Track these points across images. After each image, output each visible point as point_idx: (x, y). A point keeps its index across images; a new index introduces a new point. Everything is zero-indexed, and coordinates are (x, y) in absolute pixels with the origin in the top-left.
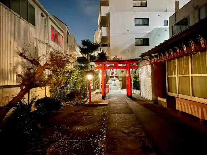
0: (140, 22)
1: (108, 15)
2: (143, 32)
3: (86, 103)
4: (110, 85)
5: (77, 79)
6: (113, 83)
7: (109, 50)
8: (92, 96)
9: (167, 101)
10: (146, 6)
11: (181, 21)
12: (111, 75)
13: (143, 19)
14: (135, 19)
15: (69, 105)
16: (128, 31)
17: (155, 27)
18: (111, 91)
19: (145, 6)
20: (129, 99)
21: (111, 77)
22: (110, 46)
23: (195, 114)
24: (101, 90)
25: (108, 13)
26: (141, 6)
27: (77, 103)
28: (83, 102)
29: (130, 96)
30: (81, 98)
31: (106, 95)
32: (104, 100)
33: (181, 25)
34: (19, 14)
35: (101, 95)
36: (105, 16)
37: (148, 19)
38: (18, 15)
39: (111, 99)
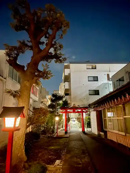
0: (92, 79)
1: (70, 74)
2: (94, 86)
3: (55, 136)
4: (70, 125)
5: (48, 120)
6: (73, 123)
7: (70, 98)
8: (58, 132)
9: (104, 134)
10: (96, 69)
11: (119, 79)
13: (94, 77)
14: (88, 77)
15: (43, 137)
16: (83, 85)
17: (102, 82)
18: (72, 129)
19: (94, 68)
20: (83, 134)
22: (71, 95)
23: (124, 144)
24: (64, 128)
25: (69, 73)
26: (92, 69)
27: (48, 136)
28: (53, 135)
29: (84, 131)
30: (51, 133)
31: (68, 132)
32: (66, 134)
33: (119, 81)
34: (17, 81)
35: (64, 131)
36: (67, 75)
37: (97, 77)
38: (15, 81)
39: (71, 134)
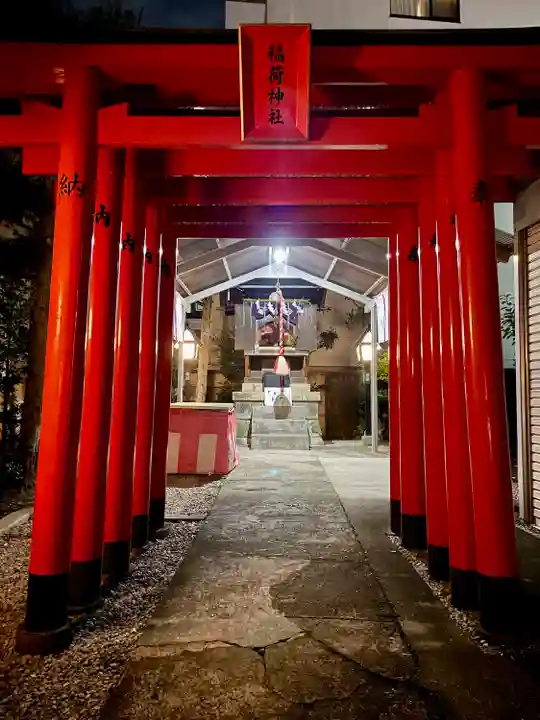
6: (269, 403)
18: (258, 455)
21: (257, 362)
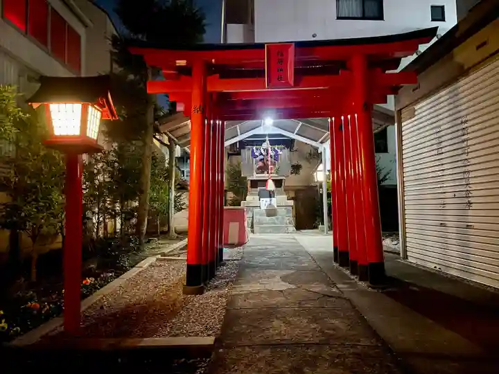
4: (250, 215)
12: (255, 173)
18: (257, 236)
21: (255, 184)
31: (225, 257)
32: (201, 292)
